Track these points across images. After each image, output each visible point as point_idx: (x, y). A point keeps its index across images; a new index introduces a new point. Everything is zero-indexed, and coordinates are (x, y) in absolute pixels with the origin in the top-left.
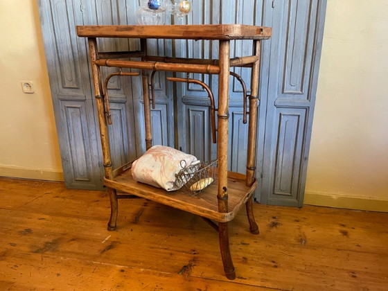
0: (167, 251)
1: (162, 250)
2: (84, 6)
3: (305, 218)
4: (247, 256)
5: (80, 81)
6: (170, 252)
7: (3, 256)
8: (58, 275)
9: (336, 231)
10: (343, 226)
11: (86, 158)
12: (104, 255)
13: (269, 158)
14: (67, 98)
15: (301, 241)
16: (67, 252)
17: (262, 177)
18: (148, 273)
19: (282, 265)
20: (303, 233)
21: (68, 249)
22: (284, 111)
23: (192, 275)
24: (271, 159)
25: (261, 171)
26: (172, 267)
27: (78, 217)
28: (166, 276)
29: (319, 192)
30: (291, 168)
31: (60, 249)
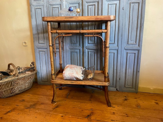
0: (80, 109)
1: (78, 109)
2: (48, 12)
3: (139, 97)
4: (115, 112)
6: (81, 109)
7: (14, 110)
8: (36, 117)
9: (153, 102)
10: (156, 100)
12: (54, 110)
13: (123, 71)
14: (40, 47)
15: (138, 106)
16: (39, 109)
17: (120, 80)
18: (73, 117)
19: (130, 116)
20: (139, 103)
21: (40, 108)
22: (129, 51)
23: (92, 119)
24: (124, 72)
25: (119, 77)
26: (83, 115)
27: (43, 95)
28: (81, 119)
29: (145, 86)
30: (132, 76)
31: (37, 107)
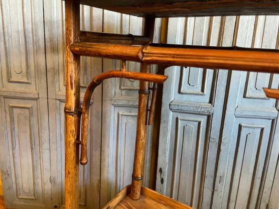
5: (33, 74)
11: (34, 172)
14: (13, 94)
25: (267, 202)
